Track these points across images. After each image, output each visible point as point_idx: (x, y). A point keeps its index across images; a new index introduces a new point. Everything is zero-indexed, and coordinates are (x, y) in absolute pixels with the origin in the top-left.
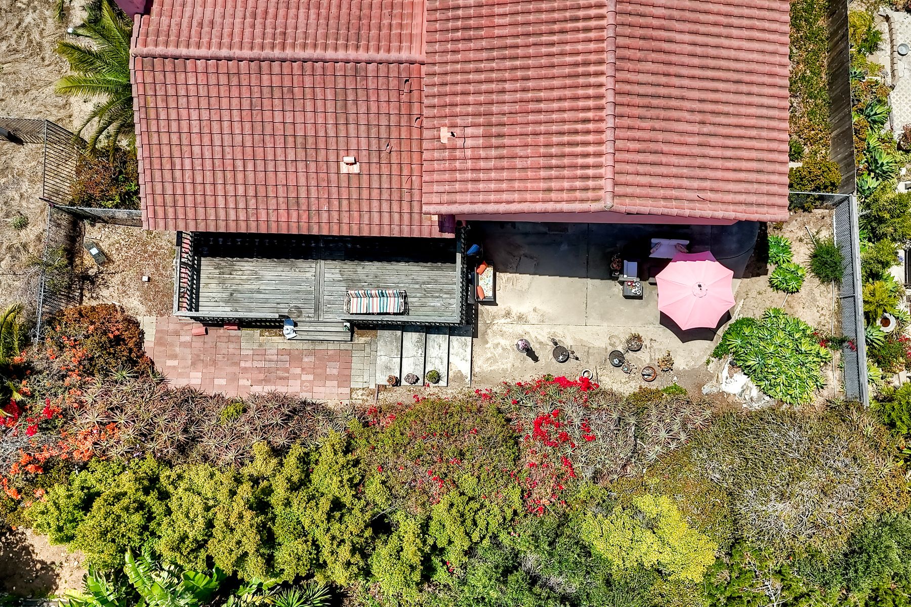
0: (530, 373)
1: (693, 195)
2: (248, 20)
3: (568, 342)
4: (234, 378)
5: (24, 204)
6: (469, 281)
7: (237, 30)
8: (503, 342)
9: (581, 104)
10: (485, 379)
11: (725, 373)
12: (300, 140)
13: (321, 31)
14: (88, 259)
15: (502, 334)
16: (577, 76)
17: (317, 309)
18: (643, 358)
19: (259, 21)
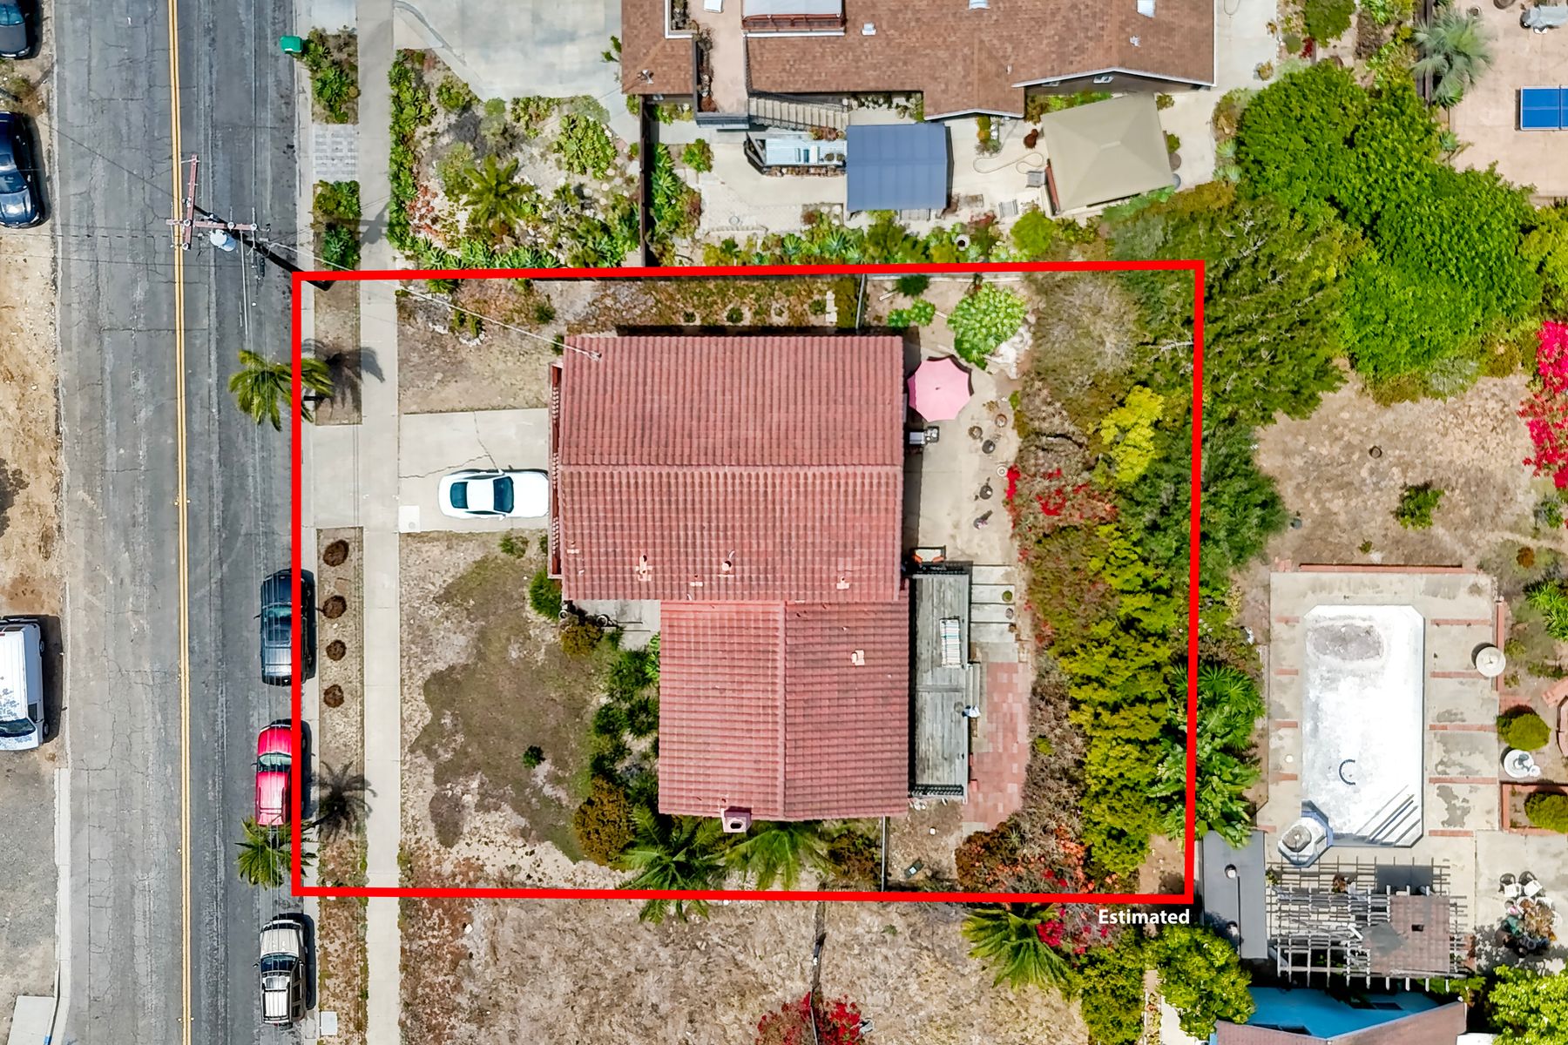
0: (1003, 518)
1: (888, 408)
2: (753, 734)
3: (977, 489)
4: (1012, 758)
5: (875, 929)
6: (929, 568)
7: (762, 742)
8: (976, 540)
9: (826, 488)
10: (1008, 555)
11: (999, 360)
12: (842, 695)
13: (761, 679)
14: (919, 877)
15: (970, 541)
16: (806, 491)
17: (956, 690)
18: (988, 426)
19: (754, 727)
